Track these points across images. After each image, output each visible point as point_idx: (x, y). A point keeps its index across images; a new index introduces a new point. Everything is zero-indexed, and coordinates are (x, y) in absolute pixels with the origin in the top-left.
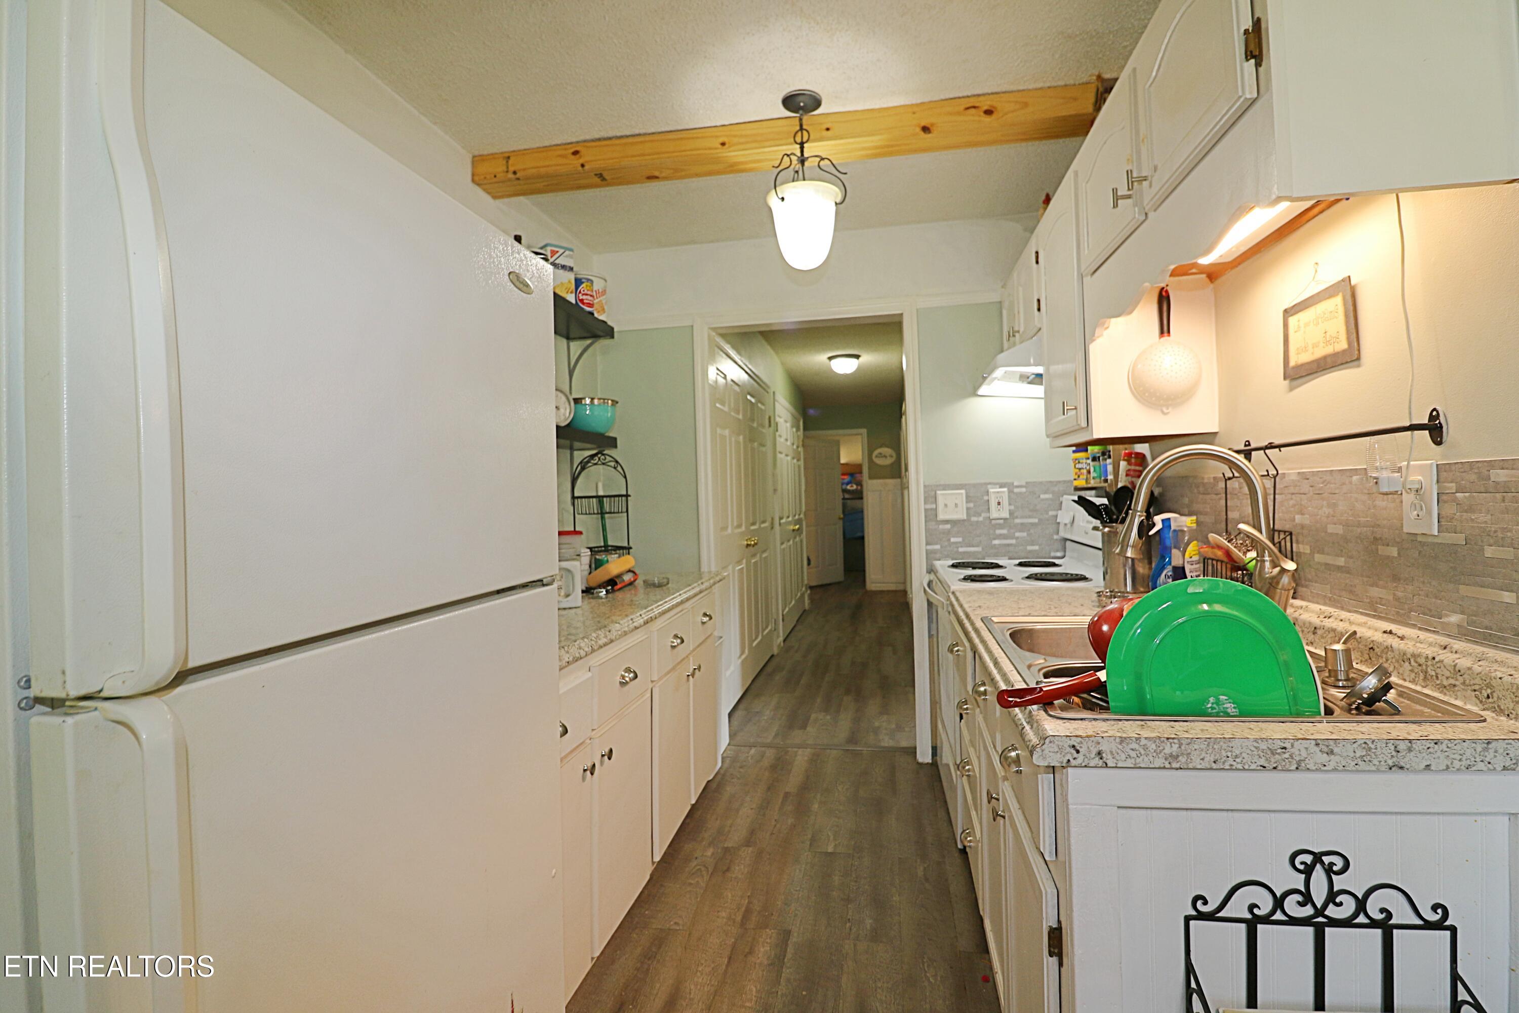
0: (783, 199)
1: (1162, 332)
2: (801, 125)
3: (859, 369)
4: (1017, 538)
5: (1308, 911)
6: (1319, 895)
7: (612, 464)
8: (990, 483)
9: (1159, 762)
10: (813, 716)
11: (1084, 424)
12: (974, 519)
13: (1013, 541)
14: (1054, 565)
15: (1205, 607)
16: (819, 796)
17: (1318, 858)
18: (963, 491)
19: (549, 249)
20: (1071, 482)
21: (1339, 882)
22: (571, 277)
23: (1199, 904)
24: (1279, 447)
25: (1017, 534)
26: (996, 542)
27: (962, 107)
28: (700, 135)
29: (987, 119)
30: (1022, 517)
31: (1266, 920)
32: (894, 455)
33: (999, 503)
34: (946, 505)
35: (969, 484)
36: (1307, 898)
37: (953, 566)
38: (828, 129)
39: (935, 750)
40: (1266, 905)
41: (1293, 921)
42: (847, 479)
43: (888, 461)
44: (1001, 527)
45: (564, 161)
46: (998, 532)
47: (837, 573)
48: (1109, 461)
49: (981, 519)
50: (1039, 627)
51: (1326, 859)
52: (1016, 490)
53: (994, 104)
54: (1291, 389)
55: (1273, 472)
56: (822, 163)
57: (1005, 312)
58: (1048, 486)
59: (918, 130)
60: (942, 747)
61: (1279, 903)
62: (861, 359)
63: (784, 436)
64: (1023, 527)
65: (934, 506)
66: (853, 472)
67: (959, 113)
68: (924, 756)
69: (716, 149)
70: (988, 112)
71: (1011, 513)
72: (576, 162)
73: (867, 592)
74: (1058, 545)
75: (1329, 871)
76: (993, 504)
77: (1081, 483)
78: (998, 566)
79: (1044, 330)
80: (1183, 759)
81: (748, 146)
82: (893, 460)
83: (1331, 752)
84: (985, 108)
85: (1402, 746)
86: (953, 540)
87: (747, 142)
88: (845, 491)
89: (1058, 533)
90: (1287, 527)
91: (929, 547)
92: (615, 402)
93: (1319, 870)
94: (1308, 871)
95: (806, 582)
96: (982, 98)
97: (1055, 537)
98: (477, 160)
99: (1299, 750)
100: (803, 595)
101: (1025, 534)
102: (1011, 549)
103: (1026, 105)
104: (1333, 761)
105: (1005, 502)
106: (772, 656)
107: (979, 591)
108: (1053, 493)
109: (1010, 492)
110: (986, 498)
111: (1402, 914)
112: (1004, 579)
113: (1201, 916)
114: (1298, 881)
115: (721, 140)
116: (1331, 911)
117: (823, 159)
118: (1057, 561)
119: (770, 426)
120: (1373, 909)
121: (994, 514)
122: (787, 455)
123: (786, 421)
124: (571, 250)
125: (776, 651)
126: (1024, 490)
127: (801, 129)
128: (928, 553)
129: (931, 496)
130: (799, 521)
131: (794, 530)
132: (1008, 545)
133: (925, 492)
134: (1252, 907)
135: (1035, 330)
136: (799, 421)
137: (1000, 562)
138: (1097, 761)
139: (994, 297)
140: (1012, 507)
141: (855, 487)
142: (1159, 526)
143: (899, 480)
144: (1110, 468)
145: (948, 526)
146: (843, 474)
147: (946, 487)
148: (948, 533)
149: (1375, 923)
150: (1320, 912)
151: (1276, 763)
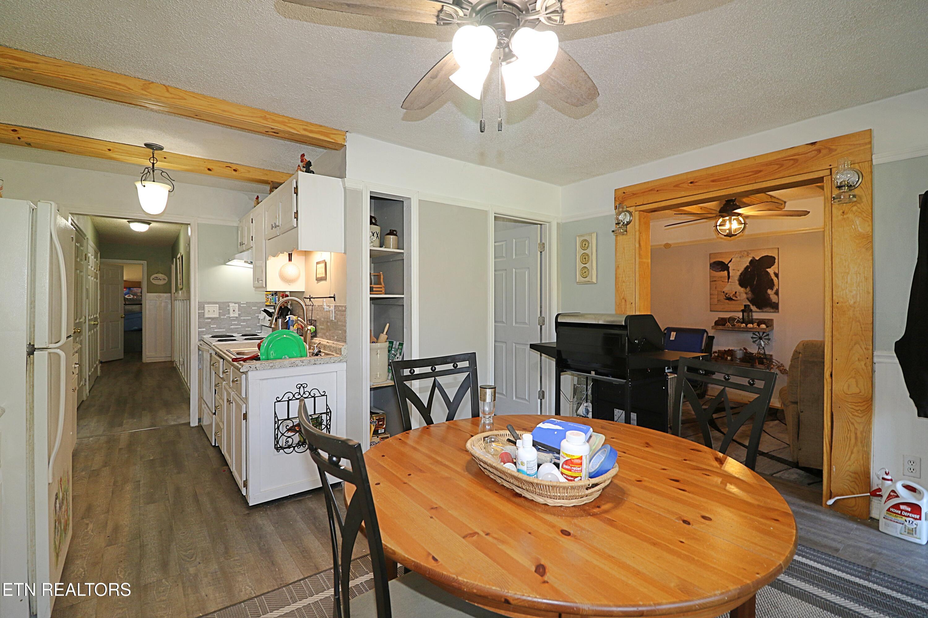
0: (144, 186)
1: (289, 260)
2: (153, 156)
3: (150, 230)
4: (242, 325)
5: (300, 396)
6: (302, 393)
8: (230, 302)
9: (269, 368)
10: (124, 421)
11: (264, 286)
12: (222, 317)
13: (240, 327)
14: (256, 335)
15: (285, 336)
16: (140, 446)
17: (302, 385)
18: (218, 305)
20: (264, 302)
21: (306, 390)
23: (278, 399)
24: (314, 298)
25: (242, 324)
26: (232, 327)
27: (225, 166)
28: (95, 142)
29: (234, 173)
30: (244, 317)
31: (291, 400)
32: (166, 278)
33: (234, 311)
34: (209, 311)
35: (221, 302)
36: (299, 394)
37: (212, 337)
38: (165, 158)
39: (200, 420)
40: (291, 396)
41: (297, 399)
42: (125, 291)
43: (161, 283)
44: (234, 320)
45: (6, 133)
46: (233, 323)
47: (119, 353)
48: (277, 296)
49: (225, 317)
50: (246, 351)
51: (303, 385)
52: (242, 305)
53: (237, 168)
54: (317, 283)
55: (312, 304)
56: (163, 174)
57: (239, 232)
58: (255, 304)
59: (206, 169)
60: (203, 418)
61: (294, 396)
62: (151, 225)
63: (91, 265)
64: (244, 321)
65: (203, 311)
66: (131, 286)
67: (223, 167)
68: (194, 423)
69: (105, 151)
70: (235, 170)
71: (239, 315)
72: (15, 135)
73: (143, 363)
74: (259, 328)
75: (304, 387)
76: (231, 311)
77: (268, 303)
78: (233, 336)
79: (254, 247)
80: (274, 367)
81: (123, 154)
82: (165, 282)
83: (303, 362)
84: (234, 168)
85: (316, 360)
86: (212, 326)
87: (122, 153)
88: (125, 299)
89: (259, 323)
90: (315, 319)
91: (200, 330)
93: (302, 388)
94: (300, 388)
95: (99, 358)
96: (233, 164)
97: (258, 325)
99: (297, 363)
100: (97, 366)
101: (245, 323)
102: (239, 329)
103: (249, 172)
105: (237, 310)
106: (83, 401)
107: (225, 344)
108: (257, 307)
109: (239, 306)
110: (228, 308)
111: (317, 394)
112: (235, 340)
113: (278, 401)
114: (297, 391)
115: (109, 148)
116: (304, 396)
117: (163, 172)
118: (258, 334)
119: (86, 260)
120: (312, 394)
121: (232, 315)
122: (92, 277)
123: (92, 255)
125: (85, 398)
126: (245, 305)
127: (153, 157)
128: (199, 333)
129: (201, 306)
130: (96, 319)
131: (94, 324)
132: (238, 328)
133: (198, 305)
134: (288, 398)
135: (250, 247)
136: (97, 254)
137: (234, 335)
138: (255, 369)
139: (235, 224)
140: (240, 312)
141: (132, 297)
142: (288, 319)
143: (170, 294)
144: (277, 299)
145: (210, 320)
146: (125, 288)
147: (209, 303)
148: (210, 323)
149: (312, 397)
150: (302, 396)
151: (292, 365)
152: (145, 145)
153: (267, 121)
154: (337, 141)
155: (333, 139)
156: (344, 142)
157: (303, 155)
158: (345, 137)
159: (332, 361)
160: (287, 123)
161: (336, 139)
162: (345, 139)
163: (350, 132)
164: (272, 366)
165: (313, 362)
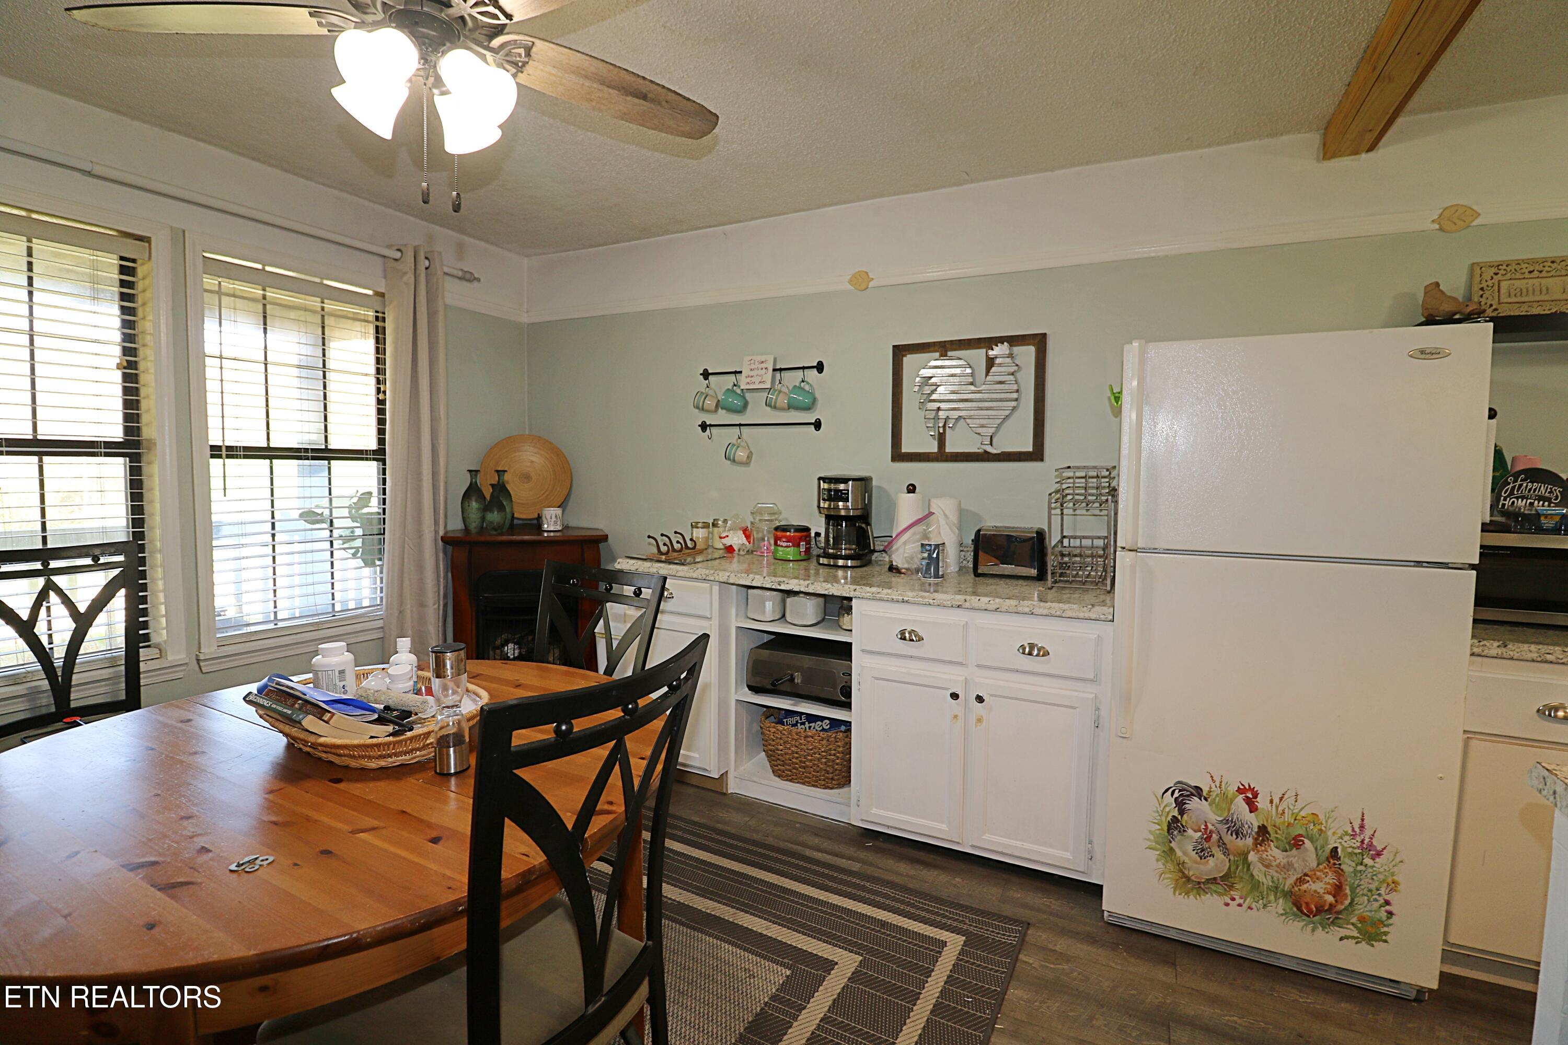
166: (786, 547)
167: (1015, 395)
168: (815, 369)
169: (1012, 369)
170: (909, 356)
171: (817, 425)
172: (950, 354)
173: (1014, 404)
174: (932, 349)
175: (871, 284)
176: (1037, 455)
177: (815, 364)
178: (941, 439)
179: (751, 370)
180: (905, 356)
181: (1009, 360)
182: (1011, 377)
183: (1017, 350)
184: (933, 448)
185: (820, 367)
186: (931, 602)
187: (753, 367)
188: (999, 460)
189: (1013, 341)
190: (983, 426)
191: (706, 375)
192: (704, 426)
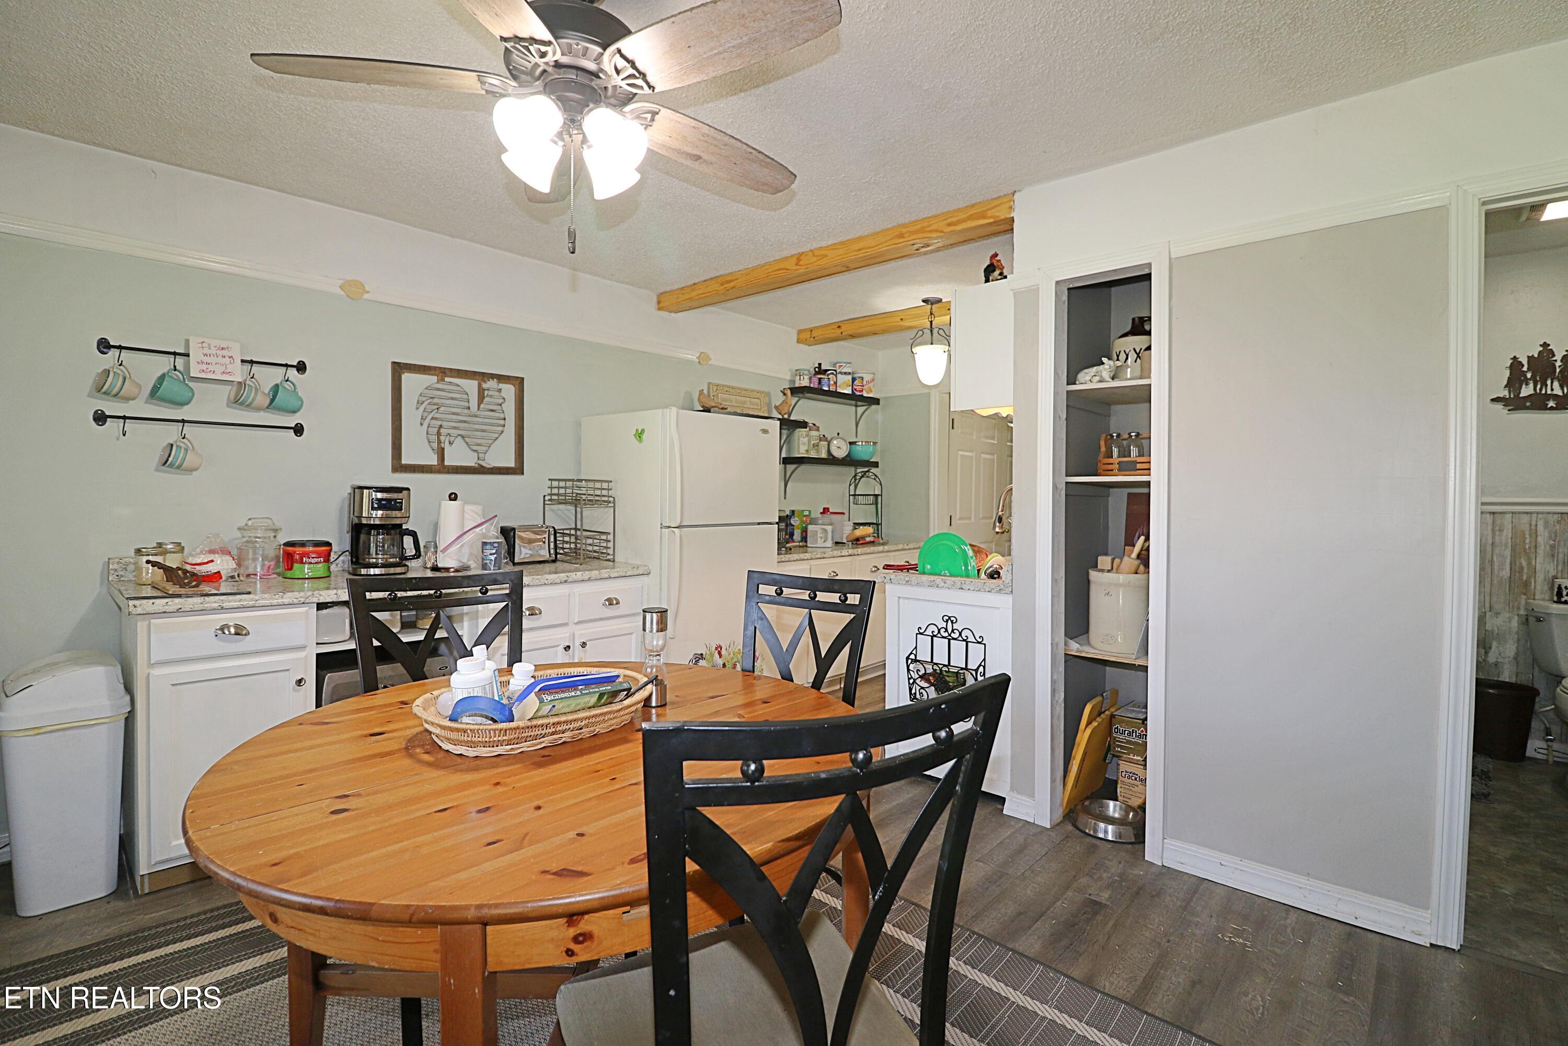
5: (947, 634)
6: (950, 630)
7: (873, 477)
15: (946, 541)
17: (950, 618)
19: (838, 365)
21: (955, 626)
22: (850, 377)
23: (920, 630)
31: (935, 636)
36: (946, 630)
40: (936, 632)
41: (943, 637)
45: (833, 331)
51: (952, 618)
61: (939, 631)
72: (839, 331)
75: (952, 622)
92: (875, 443)
93: (949, 621)
94: (947, 621)
98: (800, 332)
104: (946, 585)
111: (971, 639)
113: (920, 634)
114: (944, 625)
116: (953, 635)
120: (963, 635)
124: (850, 363)
134: (933, 632)
149: (964, 640)
150: (950, 635)
151: (932, 585)
152: (924, 301)
153: (903, 237)
154: (998, 217)
155: (991, 217)
156: (1010, 213)
157: (996, 255)
158: (1012, 203)
159: (987, 589)
160: (929, 226)
161: (997, 214)
162: (1011, 208)
163: (1019, 191)
164: (908, 581)
165: (958, 585)
166: (316, 563)
167: (502, 422)
168: (295, 369)
169: (500, 401)
170: (406, 374)
171: (298, 430)
172: (447, 379)
173: (500, 429)
174: (433, 372)
175: (366, 296)
176: (518, 470)
177: (295, 364)
178: (441, 453)
179: (205, 355)
180: (403, 373)
181: (497, 393)
182: (500, 407)
183: (502, 386)
184: (433, 460)
185: (301, 367)
186: (546, 582)
187: (207, 351)
188: (492, 473)
189: (501, 378)
190: (478, 445)
191: (104, 346)
192: (100, 418)
